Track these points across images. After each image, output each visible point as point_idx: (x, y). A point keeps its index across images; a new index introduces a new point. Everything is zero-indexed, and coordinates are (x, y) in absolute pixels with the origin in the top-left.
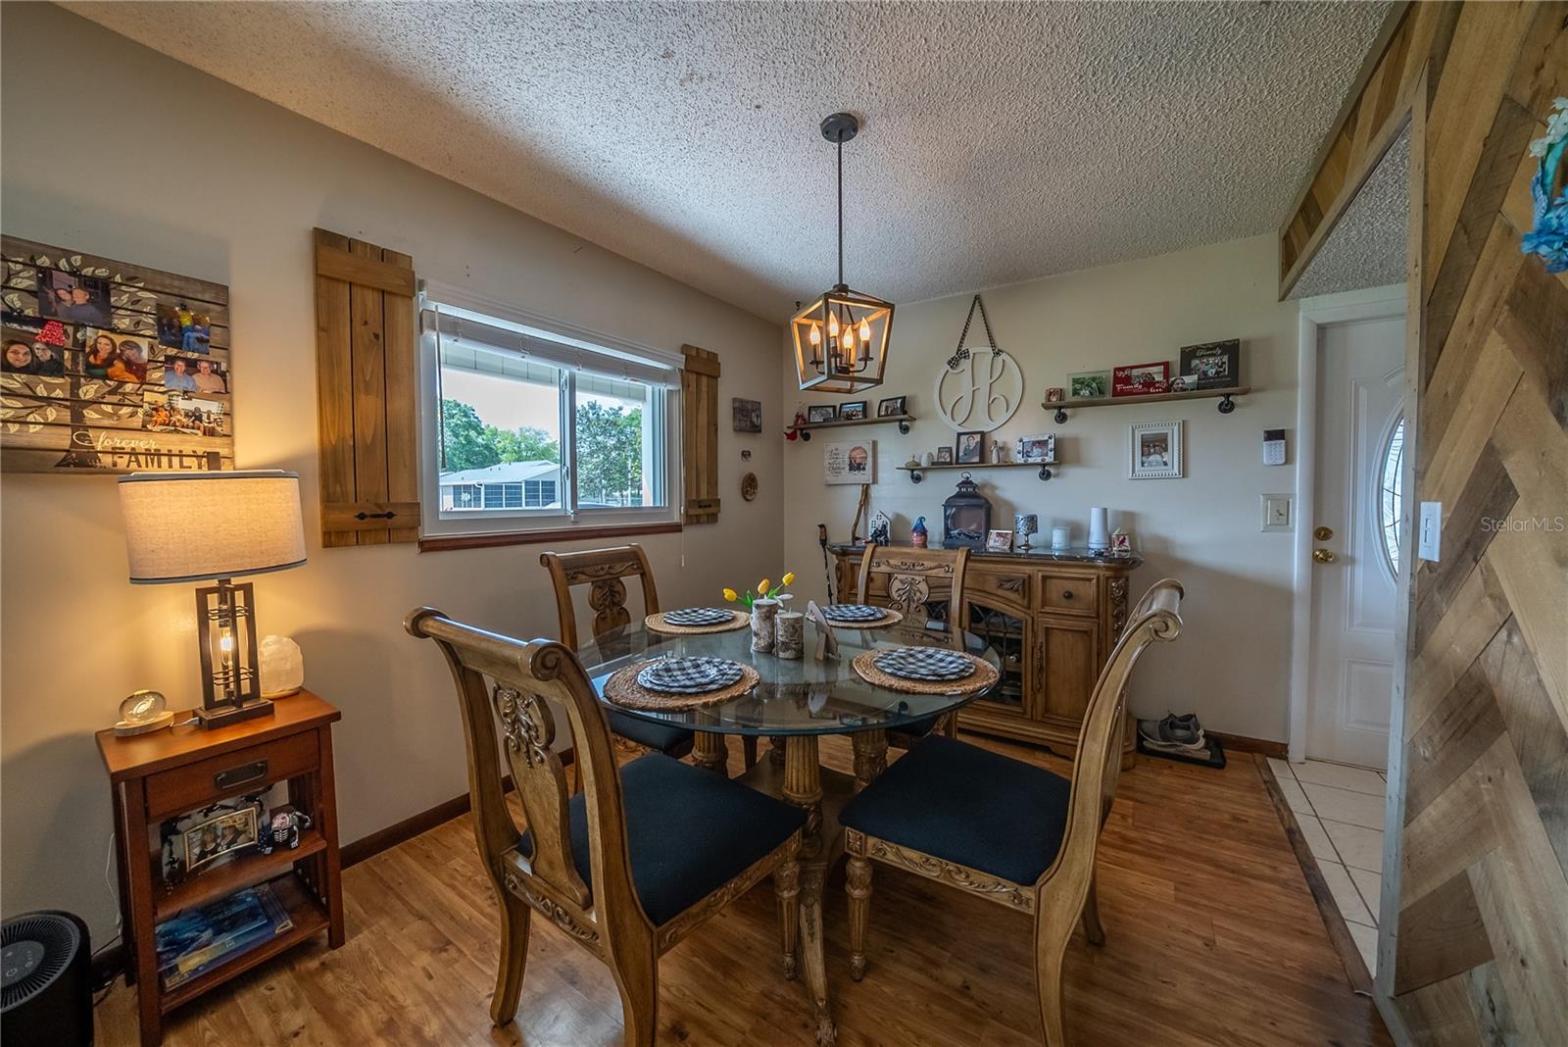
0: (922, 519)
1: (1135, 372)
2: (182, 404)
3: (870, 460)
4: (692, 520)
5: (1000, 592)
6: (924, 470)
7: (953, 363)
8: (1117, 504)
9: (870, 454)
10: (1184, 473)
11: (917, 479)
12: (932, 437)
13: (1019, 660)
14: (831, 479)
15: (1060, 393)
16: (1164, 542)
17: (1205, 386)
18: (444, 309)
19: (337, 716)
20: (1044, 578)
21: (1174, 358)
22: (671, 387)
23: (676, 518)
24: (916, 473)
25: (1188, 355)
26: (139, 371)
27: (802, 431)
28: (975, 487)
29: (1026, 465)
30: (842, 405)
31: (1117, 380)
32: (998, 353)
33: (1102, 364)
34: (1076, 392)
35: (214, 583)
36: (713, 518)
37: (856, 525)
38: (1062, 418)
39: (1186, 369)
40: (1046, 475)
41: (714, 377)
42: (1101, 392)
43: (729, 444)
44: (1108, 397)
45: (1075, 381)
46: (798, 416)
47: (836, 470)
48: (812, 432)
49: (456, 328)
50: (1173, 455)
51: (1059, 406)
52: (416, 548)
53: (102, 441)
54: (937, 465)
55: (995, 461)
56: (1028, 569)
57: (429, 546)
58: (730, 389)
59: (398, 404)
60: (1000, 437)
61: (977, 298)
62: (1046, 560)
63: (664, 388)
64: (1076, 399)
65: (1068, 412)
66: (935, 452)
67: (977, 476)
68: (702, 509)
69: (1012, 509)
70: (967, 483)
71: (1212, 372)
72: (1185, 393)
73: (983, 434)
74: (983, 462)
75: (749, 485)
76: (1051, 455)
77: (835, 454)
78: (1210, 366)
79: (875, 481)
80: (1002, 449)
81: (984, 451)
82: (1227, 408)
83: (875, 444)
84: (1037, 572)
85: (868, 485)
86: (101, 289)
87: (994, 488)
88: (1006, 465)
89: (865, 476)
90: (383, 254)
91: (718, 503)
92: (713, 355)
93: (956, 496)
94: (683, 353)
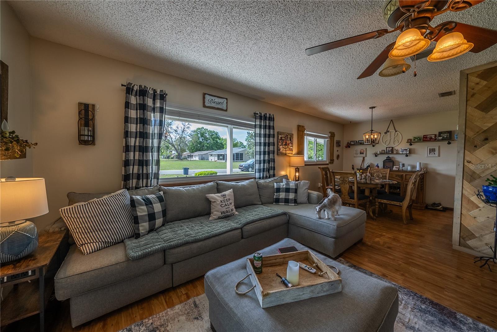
0: (378, 164)
1: (428, 136)
2: (291, 148)
3: (365, 152)
4: (330, 163)
5: (396, 177)
6: (378, 154)
7: (386, 133)
8: (424, 162)
9: (365, 151)
10: (439, 156)
11: (376, 156)
12: (380, 148)
13: (400, 191)
14: (355, 156)
15: (411, 140)
16: (435, 170)
17: (443, 139)
18: (307, 132)
20: (406, 175)
21: (437, 133)
22: (328, 139)
23: (328, 163)
24: (376, 155)
25: (440, 133)
26: (289, 144)
27: (349, 146)
28: (390, 158)
29: (402, 154)
30: (358, 141)
31: (424, 138)
32: (396, 131)
33: (421, 134)
34: (414, 140)
36: (333, 163)
37: (361, 165)
38: (411, 145)
39: (440, 136)
40: (407, 156)
41: (334, 137)
42: (420, 140)
43: (336, 149)
44: (422, 141)
45: (414, 138)
46: (348, 143)
47: (357, 154)
48: (351, 146)
49: (308, 135)
50: (437, 152)
51: (410, 142)
53: (287, 152)
54: (381, 153)
55: (395, 153)
56: (402, 173)
58: (336, 138)
59: (303, 146)
60: (396, 148)
61: (391, 120)
62: (406, 171)
63: (327, 140)
64: (414, 141)
65: (412, 143)
66: (381, 151)
67: (391, 156)
68: (332, 161)
69: (399, 162)
70: (388, 157)
71: (445, 137)
72: (439, 140)
73: (392, 147)
74: (392, 153)
75: (338, 157)
76: (408, 152)
77: (356, 151)
78: (445, 136)
79: (366, 156)
80: (397, 150)
81: (392, 151)
82: (449, 143)
83: (366, 149)
84: (404, 174)
85: (364, 157)
86: (287, 136)
87: (395, 158)
88: (398, 153)
89: (364, 155)
90: (303, 127)
91: (334, 160)
92: (334, 133)
93: (386, 160)
94: (330, 133)
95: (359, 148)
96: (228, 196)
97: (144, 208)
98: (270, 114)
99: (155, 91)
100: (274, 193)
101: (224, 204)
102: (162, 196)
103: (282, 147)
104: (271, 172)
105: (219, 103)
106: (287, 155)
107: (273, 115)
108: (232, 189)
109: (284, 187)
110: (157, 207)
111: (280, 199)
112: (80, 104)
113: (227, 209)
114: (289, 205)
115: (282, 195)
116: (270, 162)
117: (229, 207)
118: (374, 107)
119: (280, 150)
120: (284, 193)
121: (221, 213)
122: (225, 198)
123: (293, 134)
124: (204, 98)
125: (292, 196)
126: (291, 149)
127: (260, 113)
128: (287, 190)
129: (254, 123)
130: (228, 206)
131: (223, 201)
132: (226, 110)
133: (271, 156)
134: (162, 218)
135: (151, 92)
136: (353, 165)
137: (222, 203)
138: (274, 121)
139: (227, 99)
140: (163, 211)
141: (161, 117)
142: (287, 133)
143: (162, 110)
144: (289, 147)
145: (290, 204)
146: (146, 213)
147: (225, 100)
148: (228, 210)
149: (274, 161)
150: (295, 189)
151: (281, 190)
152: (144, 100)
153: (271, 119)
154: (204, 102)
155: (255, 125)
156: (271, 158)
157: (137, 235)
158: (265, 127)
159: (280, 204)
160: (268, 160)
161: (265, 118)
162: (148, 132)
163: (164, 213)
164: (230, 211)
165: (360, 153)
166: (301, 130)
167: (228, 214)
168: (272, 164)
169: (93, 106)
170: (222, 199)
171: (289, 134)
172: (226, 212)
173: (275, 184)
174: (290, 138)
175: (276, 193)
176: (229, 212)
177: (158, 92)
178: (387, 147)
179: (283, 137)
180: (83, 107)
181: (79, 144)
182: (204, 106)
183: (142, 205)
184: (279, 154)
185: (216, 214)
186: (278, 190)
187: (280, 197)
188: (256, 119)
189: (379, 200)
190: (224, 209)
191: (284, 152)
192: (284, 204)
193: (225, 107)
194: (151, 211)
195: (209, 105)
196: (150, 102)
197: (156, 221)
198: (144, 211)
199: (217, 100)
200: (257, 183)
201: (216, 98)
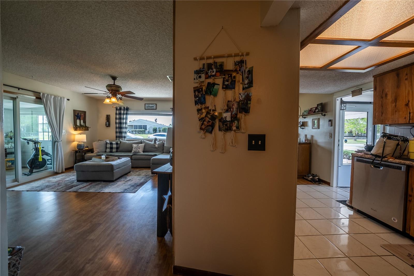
1: (312, 109)
10: (319, 128)
38: (305, 118)
39: (317, 108)
40: (302, 128)
45: (304, 111)
71: (319, 109)
72: (316, 113)
76: (301, 125)
82: (324, 115)
96: (142, 146)
97: (109, 145)
99: (124, 108)
102: (118, 143)
105: (152, 107)
108: (144, 144)
110: (115, 146)
112: (107, 115)
122: (138, 146)
124: (145, 106)
129: (172, 113)
130: (137, 149)
134: (116, 150)
135: (123, 108)
139: (156, 104)
141: (126, 116)
143: (127, 114)
146: (110, 147)
152: (121, 112)
157: (106, 152)
162: (122, 122)
163: (117, 148)
164: (138, 151)
167: (137, 152)
169: (110, 115)
177: (126, 108)
182: (145, 109)
183: (108, 144)
185: (133, 151)
193: (155, 108)
194: (111, 146)
195: (147, 108)
196: (122, 112)
197: (113, 150)
198: (109, 146)
199: (151, 105)
200: (163, 143)
201: (150, 105)
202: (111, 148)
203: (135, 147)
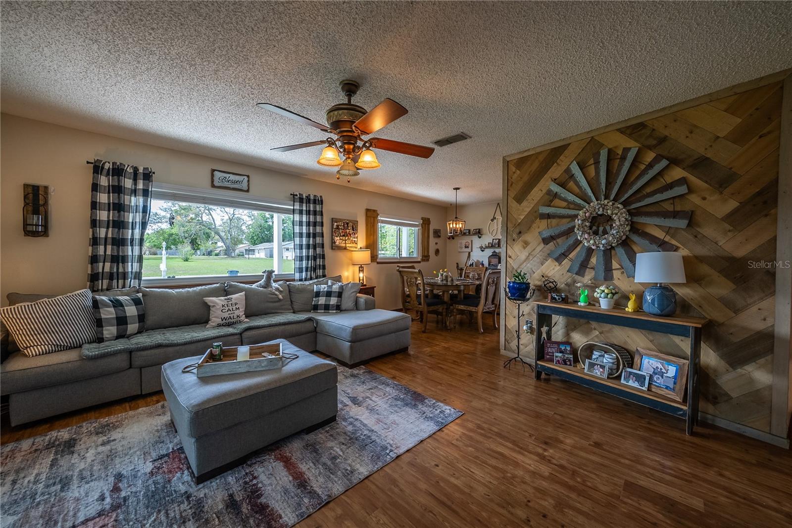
0: (482, 261)
2: (354, 239)
3: (470, 245)
4: (423, 260)
6: (484, 248)
7: (492, 220)
11: (482, 251)
12: (487, 240)
14: (460, 250)
18: (382, 219)
19: (375, 287)
23: (419, 260)
24: (482, 249)
26: (350, 235)
27: (452, 237)
28: (496, 253)
35: (360, 266)
36: (428, 260)
37: (466, 262)
41: (429, 224)
43: (432, 240)
47: (461, 248)
48: (455, 237)
49: (383, 222)
52: (376, 263)
53: (347, 245)
54: (486, 247)
57: (378, 263)
58: (432, 227)
59: (375, 237)
61: (498, 204)
63: (417, 228)
66: (487, 244)
67: (497, 250)
68: (426, 258)
70: (494, 252)
73: (499, 239)
74: (499, 247)
75: (437, 252)
77: (461, 243)
79: (472, 251)
81: (499, 243)
83: (472, 241)
85: (470, 252)
86: (347, 224)
89: (469, 250)
90: (374, 211)
91: (429, 256)
92: (429, 219)
93: (492, 255)
94: (422, 219)
95: (465, 240)
96: (235, 300)
97: (112, 310)
98: (315, 196)
99: (136, 170)
100: (313, 298)
101: (227, 308)
102: (139, 299)
103: (338, 238)
104: (320, 272)
105: (236, 182)
106: (348, 250)
107: (321, 197)
108: (244, 292)
109: (326, 289)
110: (131, 311)
111: (319, 306)
112: (26, 186)
113: (229, 315)
114: (329, 313)
115: (322, 300)
116: (316, 259)
117: (234, 313)
118: (458, 189)
119: (335, 243)
120: (325, 298)
121: (221, 319)
122: (230, 303)
123: (357, 221)
124: (213, 175)
125: (333, 301)
126: (355, 241)
127: (300, 194)
128: (329, 294)
130: (232, 312)
131: (226, 306)
132: (248, 191)
133: (319, 250)
134: (138, 324)
135: (130, 170)
136: (457, 263)
137: (224, 308)
138: (322, 204)
139: (248, 176)
140: (139, 316)
141: (145, 202)
142: (347, 220)
143: (146, 193)
144: (351, 239)
145: (330, 311)
146: (115, 316)
147: (246, 177)
148: (232, 316)
149: (323, 257)
150: (339, 292)
151: (321, 294)
152: (119, 181)
153: (319, 201)
154: (212, 181)
155: (294, 209)
156: (317, 253)
157: (100, 340)
158: (308, 213)
159: (319, 311)
160: (314, 256)
161: (308, 200)
162: (126, 220)
163: (141, 318)
164: (235, 317)
165: (465, 247)
166: (372, 216)
167: (232, 321)
168: (319, 262)
169: (46, 188)
170: (225, 303)
171: (350, 221)
172: (229, 319)
173: (315, 286)
174: (353, 227)
175: (315, 297)
176: (233, 319)
177: (141, 171)
178: (493, 239)
179: (341, 226)
180: (30, 190)
181: (25, 236)
182: (213, 186)
183: (107, 306)
184: (334, 248)
185: (215, 320)
186: (318, 294)
187: (319, 303)
188: (294, 202)
189: (457, 306)
190: (226, 315)
191: (343, 245)
192: (323, 311)
193: (245, 187)
194: (121, 314)
195: (220, 184)
196: (128, 183)
197: (129, 326)
198: (111, 313)
199: (232, 177)
200: (288, 285)
201: (231, 175)
202: (122, 321)
203: (223, 306)
